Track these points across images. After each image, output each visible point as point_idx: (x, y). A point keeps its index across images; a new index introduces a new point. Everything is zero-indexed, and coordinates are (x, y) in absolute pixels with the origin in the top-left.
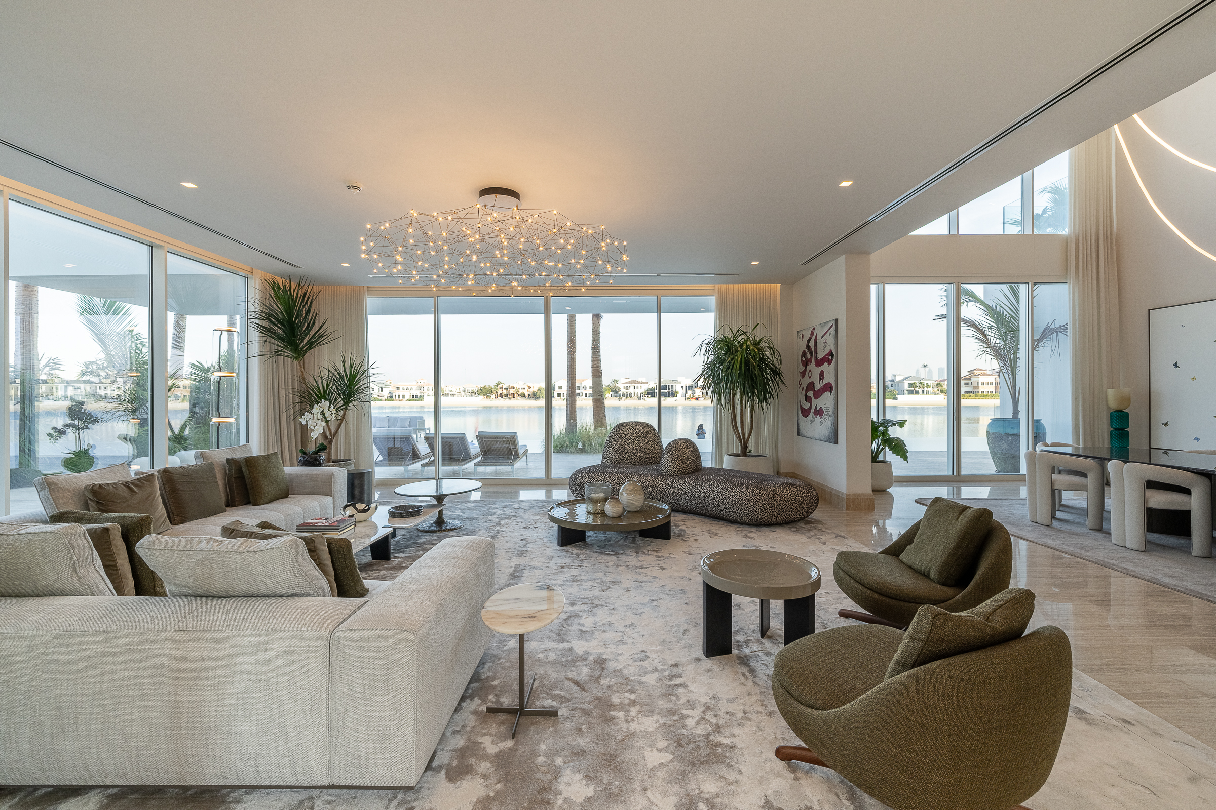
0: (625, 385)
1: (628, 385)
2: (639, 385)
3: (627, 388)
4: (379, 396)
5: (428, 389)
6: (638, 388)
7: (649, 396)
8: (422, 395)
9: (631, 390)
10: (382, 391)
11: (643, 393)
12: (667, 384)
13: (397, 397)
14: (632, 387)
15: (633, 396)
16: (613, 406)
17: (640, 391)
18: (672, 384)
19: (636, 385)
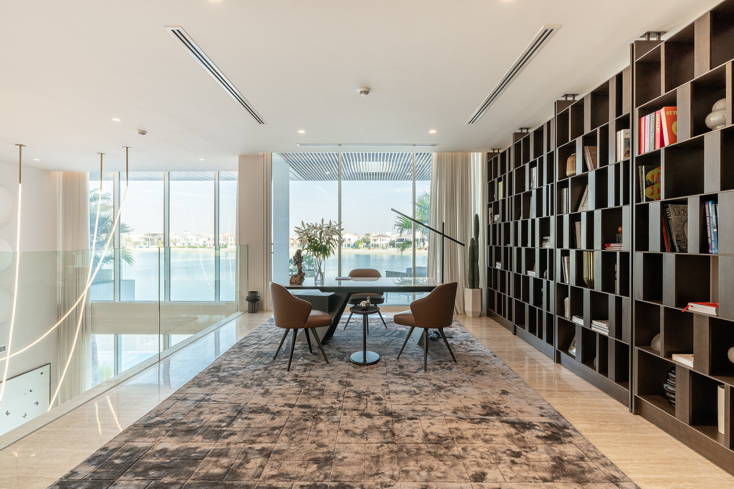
0: (374, 238)
1: (376, 238)
2: (384, 238)
3: (375, 240)
4: (196, 245)
5: (231, 240)
6: (383, 240)
7: (391, 246)
8: (227, 244)
9: (378, 242)
10: (198, 241)
11: (387, 244)
12: (404, 238)
13: (208, 245)
14: (379, 240)
15: (379, 246)
16: (365, 254)
17: (384, 243)
18: (408, 238)
19: (382, 238)
